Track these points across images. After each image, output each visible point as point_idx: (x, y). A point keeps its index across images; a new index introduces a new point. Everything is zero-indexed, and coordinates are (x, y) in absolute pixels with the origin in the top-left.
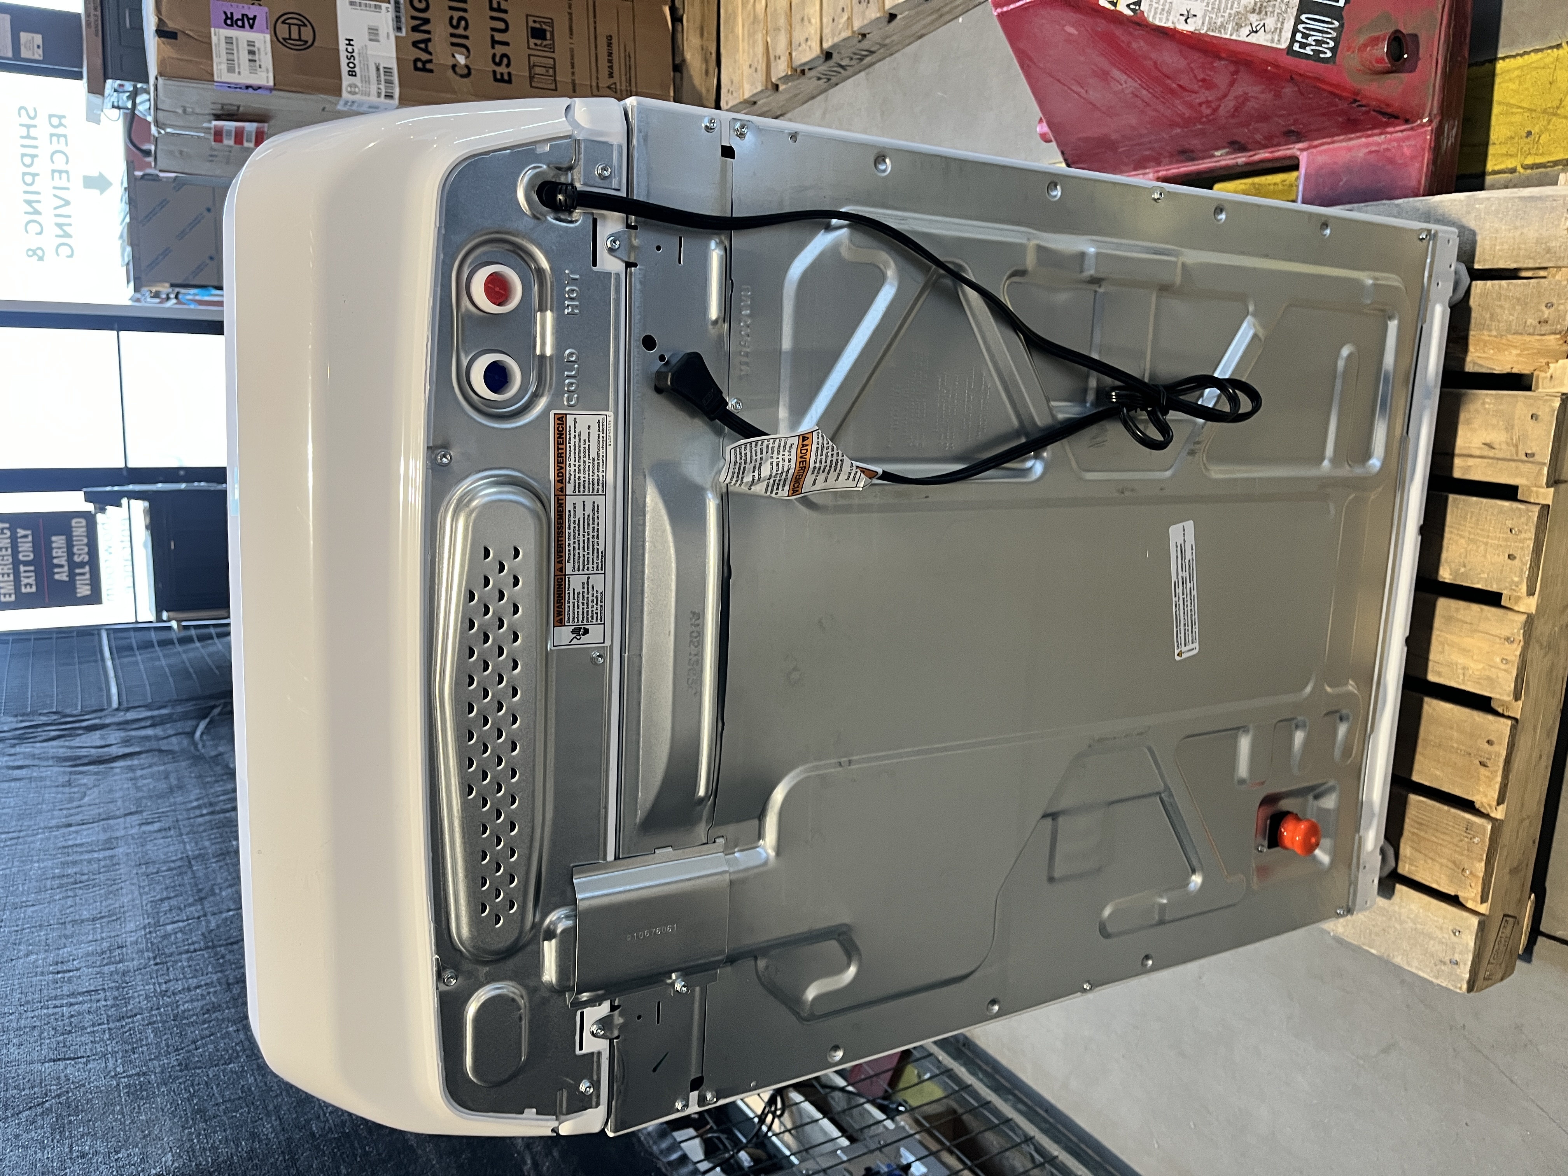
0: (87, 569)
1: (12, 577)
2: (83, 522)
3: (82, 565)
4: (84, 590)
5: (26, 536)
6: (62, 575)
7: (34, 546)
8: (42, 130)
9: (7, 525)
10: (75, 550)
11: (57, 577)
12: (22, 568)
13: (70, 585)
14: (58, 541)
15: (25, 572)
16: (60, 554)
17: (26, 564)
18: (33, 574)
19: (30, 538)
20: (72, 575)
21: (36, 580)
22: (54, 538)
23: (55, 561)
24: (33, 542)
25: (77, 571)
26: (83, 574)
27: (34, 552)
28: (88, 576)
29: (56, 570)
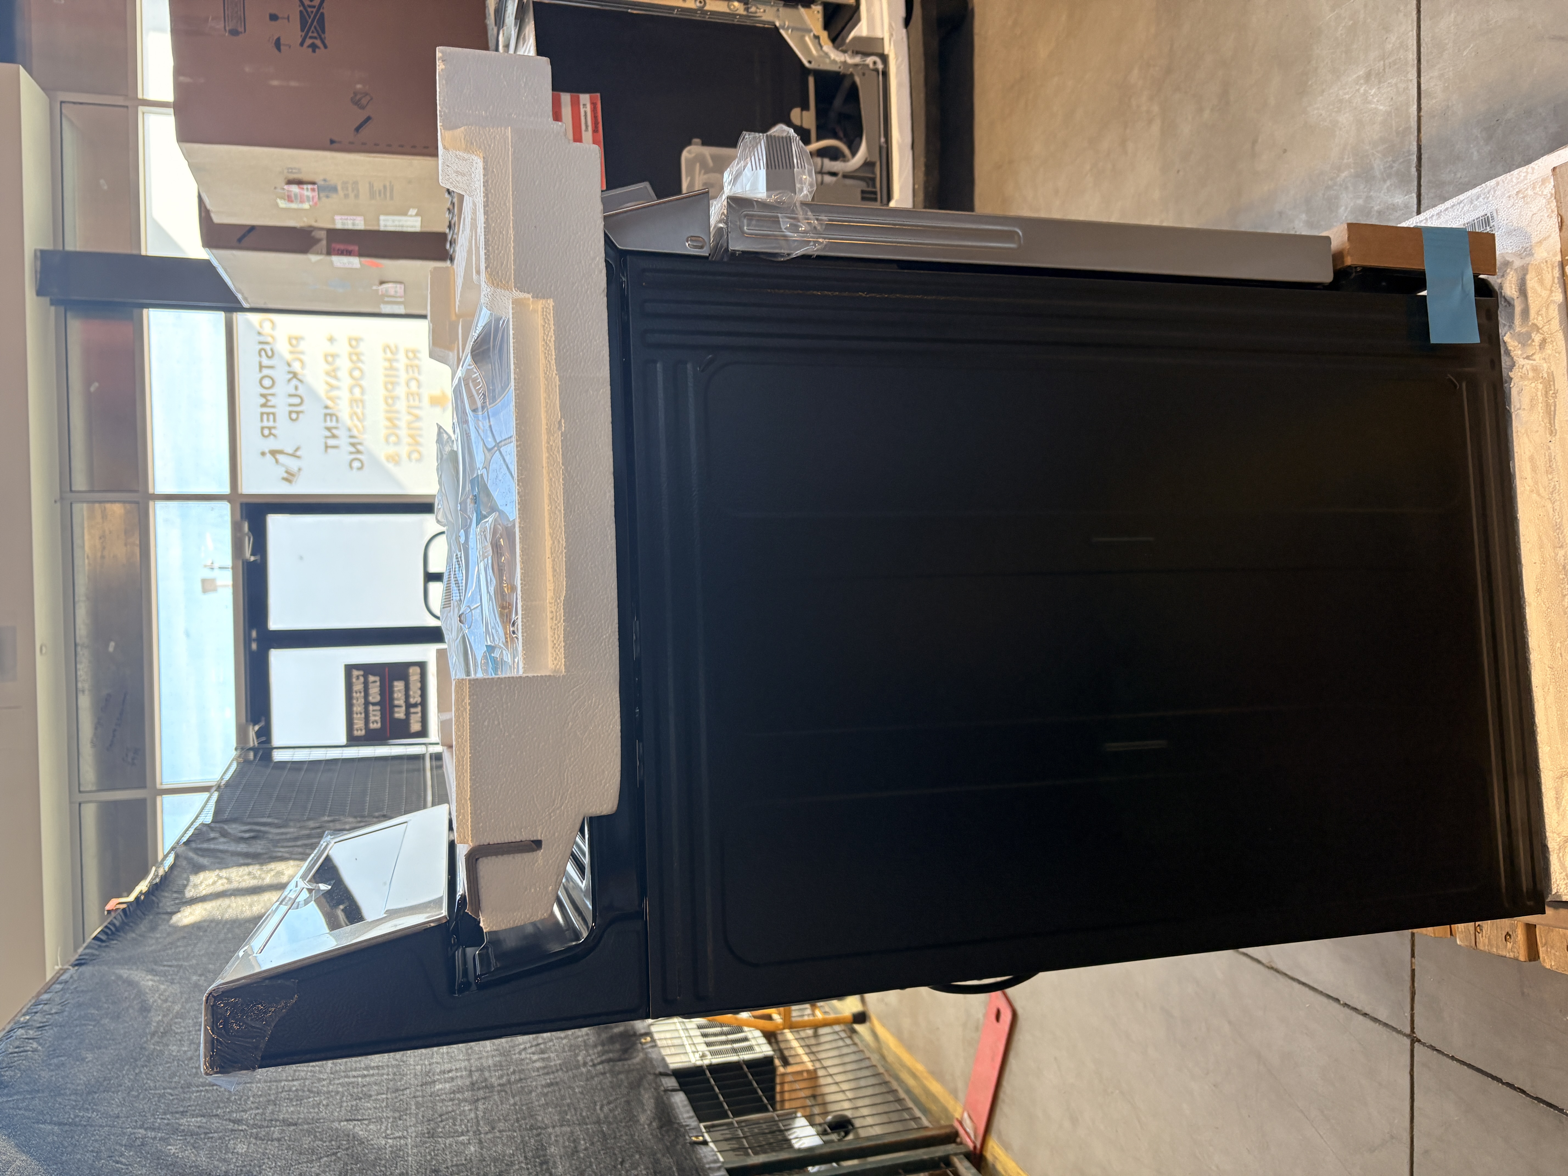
0: (419, 709)
1: (363, 715)
2: (417, 670)
3: (415, 705)
4: (415, 727)
5: (375, 682)
6: (400, 714)
7: (380, 690)
8: (402, 362)
9: (361, 673)
10: (411, 693)
11: (397, 715)
12: (371, 708)
13: (406, 722)
14: (399, 686)
15: (373, 711)
16: (400, 695)
17: (374, 704)
18: (378, 713)
19: (378, 684)
20: (408, 714)
21: (381, 718)
22: (396, 683)
23: (396, 702)
24: (381, 686)
25: (412, 710)
26: (416, 713)
27: (380, 695)
28: (420, 715)
29: (396, 709)
